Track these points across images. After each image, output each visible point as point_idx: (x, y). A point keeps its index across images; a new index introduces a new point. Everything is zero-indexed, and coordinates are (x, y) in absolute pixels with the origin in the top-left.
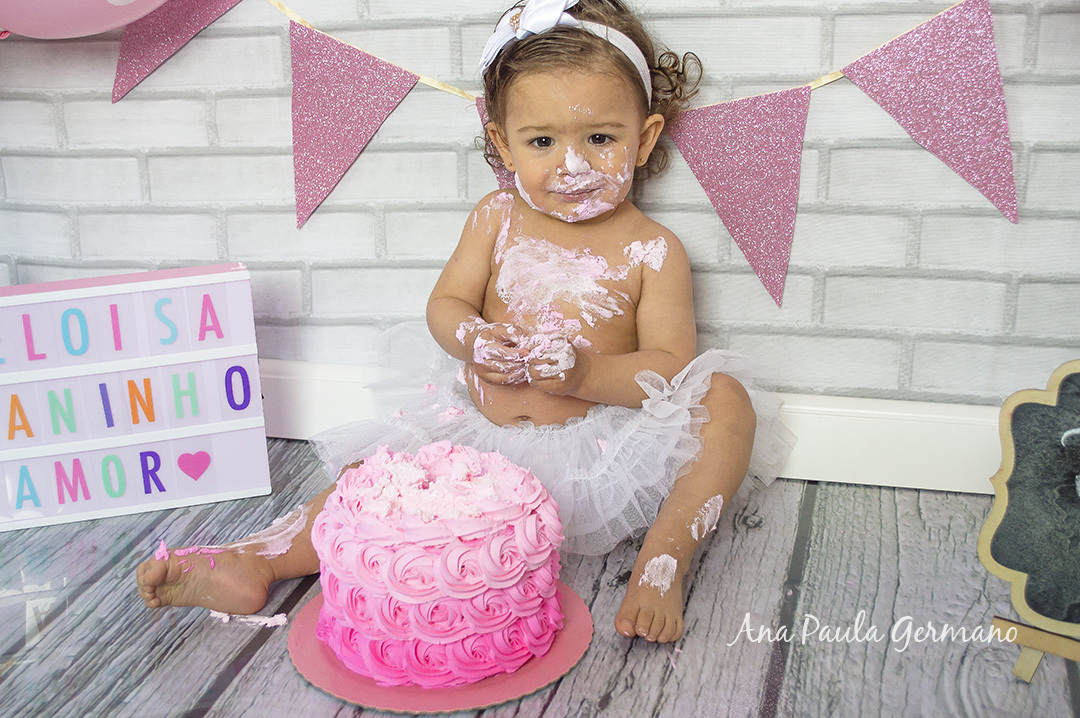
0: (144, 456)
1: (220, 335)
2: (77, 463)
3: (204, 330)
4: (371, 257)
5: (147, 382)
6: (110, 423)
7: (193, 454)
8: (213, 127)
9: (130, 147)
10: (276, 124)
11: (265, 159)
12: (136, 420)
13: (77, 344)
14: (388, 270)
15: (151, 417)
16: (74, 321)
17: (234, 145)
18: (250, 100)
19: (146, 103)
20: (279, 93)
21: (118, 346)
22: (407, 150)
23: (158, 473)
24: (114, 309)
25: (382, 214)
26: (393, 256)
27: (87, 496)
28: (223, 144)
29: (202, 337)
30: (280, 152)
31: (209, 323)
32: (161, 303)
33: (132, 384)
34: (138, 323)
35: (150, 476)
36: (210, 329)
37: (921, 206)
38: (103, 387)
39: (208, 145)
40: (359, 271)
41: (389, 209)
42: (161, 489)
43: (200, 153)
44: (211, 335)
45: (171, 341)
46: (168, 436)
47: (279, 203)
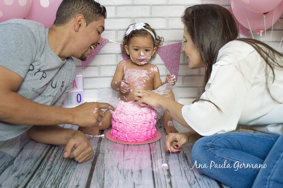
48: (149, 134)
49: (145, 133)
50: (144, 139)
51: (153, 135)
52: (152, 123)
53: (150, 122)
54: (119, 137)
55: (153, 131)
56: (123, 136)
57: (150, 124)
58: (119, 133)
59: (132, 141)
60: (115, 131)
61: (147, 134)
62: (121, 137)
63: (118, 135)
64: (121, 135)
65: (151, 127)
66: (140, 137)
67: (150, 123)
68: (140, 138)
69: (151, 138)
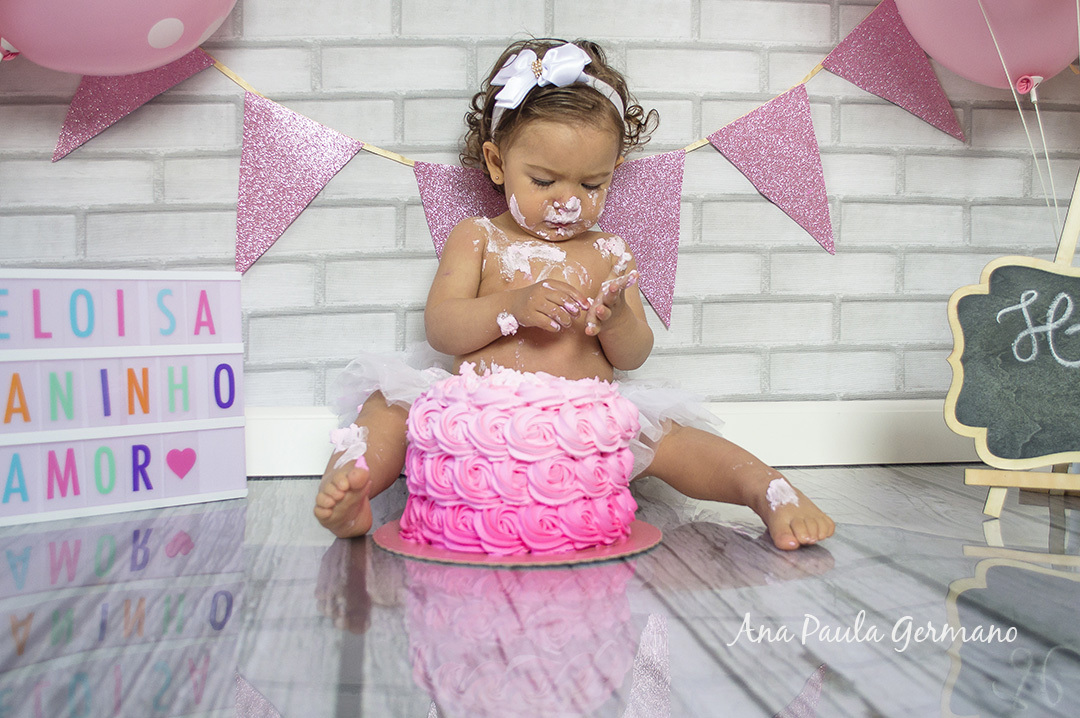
0: (136, 449)
1: (212, 332)
2: (70, 454)
3: (199, 324)
4: (310, 304)
5: (145, 372)
6: (107, 412)
7: (181, 450)
8: (160, 185)
9: (68, 205)
10: (223, 183)
11: (211, 214)
12: (131, 411)
13: (83, 326)
14: (324, 316)
15: (146, 410)
16: (82, 303)
17: (180, 202)
18: (199, 161)
19: (90, 163)
20: (229, 155)
21: (121, 332)
22: (349, 206)
23: (148, 470)
24: (120, 294)
25: (322, 264)
26: (331, 302)
27: (76, 492)
28: (168, 201)
29: (197, 332)
30: (226, 209)
31: (204, 318)
32: (164, 294)
33: (131, 373)
34: (141, 311)
35: (140, 473)
36: (204, 324)
37: (769, 245)
38: (104, 373)
39: (152, 201)
40: (298, 318)
41: (330, 259)
42: (149, 486)
43: (144, 210)
44: (204, 330)
45: (168, 333)
46: (159, 430)
47: (222, 256)
48: (595, 519)
49: (578, 510)
50: (572, 542)
51: (617, 526)
52: (612, 461)
53: (603, 454)
54: (438, 538)
55: (619, 507)
56: (461, 527)
57: (599, 465)
58: (437, 514)
59: (508, 551)
60: (419, 509)
61: (586, 518)
62: (448, 533)
63: (437, 528)
64: (451, 524)
65: (610, 481)
66: (548, 532)
67: (600, 458)
68: (550, 538)
69: (608, 541)
